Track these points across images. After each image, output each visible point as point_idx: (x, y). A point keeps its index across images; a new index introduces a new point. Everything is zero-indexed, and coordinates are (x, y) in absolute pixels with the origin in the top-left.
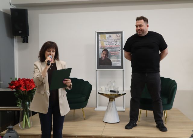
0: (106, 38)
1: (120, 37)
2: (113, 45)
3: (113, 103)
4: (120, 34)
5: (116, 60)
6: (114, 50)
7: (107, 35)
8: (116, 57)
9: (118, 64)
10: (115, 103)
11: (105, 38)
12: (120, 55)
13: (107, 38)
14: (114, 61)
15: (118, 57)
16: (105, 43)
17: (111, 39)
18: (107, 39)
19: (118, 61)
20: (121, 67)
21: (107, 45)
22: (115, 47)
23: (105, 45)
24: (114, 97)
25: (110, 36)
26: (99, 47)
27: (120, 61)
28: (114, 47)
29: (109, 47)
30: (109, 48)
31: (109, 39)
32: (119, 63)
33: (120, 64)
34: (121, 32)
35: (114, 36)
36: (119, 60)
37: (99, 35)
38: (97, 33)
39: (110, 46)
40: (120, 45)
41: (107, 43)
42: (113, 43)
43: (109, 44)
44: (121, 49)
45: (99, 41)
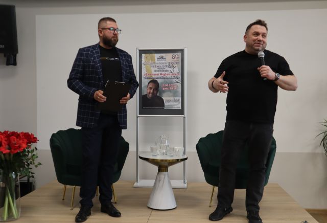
0: (155, 60)
1: (180, 59)
2: (167, 73)
3: (165, 175)
4: (179, 54)
5: (172, 98)
6: (168, 81)
7: (157, 56)
8: (171, 94)
9: (175, 107)
10: (168, 175)
11: (153, 59)
12: (180, 90)
13: (156, 60)
14: (169, 101)
15: (175, 95)
16: (153, 70)
17: (163, 62)
18: (156, 62)
19: (175, 101)
20: (181, 112)
21: (158, 73)
22: (171, 76)
23: (153, 73)
24: (166, 164)
25: (162, 58)
26: (143, 77)
27: (179, 100)
28: (168, 76)
29: (160, 76)
30: (160, 78)
31: (161, 62)
32: (177, 103)
33: (178, 107)
34: (182, 51)
35: (168, 57)
36: (177, 98)
37: (143, 55)
38: (140, 50)
39: (161, 74)
40: (180, 74)
41: (156, 69)
42: (167, 69)
43: (158, 71)
44: (180, 79)
45: (143, 65)
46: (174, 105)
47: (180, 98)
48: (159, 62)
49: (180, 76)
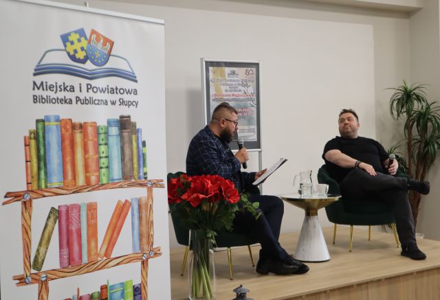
0: (224, 76)
1: (255, 76)
2: (241, 93)
4: (254, 69)
5: (247, 127)
6: (242, 104)
7: (228, 70)
8: (246, 122)
9: (251, 138)
11: (223, 75)
12: (255, 116)
13: (227, 75)
14: (243, 131)
15: (250, 123)
16: (223, 88)
17: (236, 79)
18: (228, 79)
19: (250, 131)
20: (257, 145)
21: (229, 93)
22: (244, 98)
23: (224, 93)
25: (233, 73)
26: (211, 98)
27: (254, 129)
28: (242, 98)
29: (232, 97)
30: (233, 100)
31: (233, 79)
32: (251, 134)
33: (254, 138)
34: (257, 65)
35: (241, 71)
36: (252, 127)
37: (211, 68)
38: (206, 62)
39: (233, 95)
40: (255, 94)
41: (227, 88)
42: (240, 88)
43: (231, 91)
44: (255, 102)
45: (211, 83)
46: (249, 136)
47: (255, 127)
48: (230, 79)
49: (255, 97)
